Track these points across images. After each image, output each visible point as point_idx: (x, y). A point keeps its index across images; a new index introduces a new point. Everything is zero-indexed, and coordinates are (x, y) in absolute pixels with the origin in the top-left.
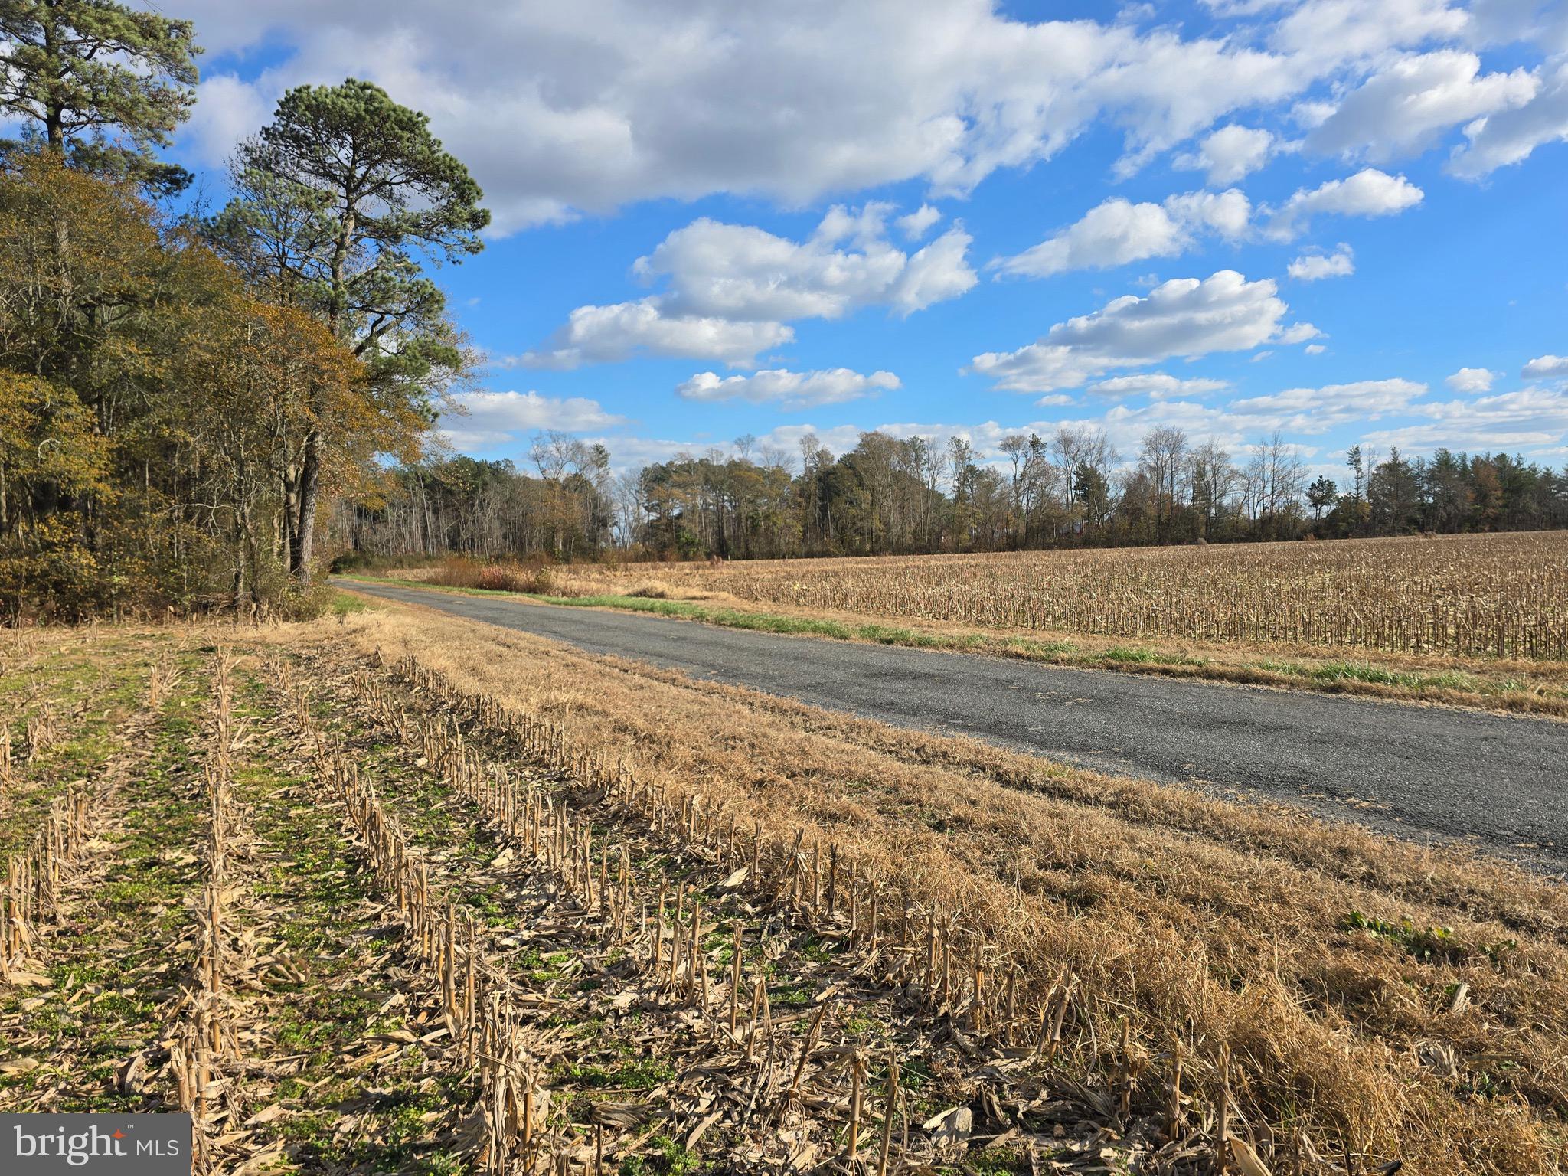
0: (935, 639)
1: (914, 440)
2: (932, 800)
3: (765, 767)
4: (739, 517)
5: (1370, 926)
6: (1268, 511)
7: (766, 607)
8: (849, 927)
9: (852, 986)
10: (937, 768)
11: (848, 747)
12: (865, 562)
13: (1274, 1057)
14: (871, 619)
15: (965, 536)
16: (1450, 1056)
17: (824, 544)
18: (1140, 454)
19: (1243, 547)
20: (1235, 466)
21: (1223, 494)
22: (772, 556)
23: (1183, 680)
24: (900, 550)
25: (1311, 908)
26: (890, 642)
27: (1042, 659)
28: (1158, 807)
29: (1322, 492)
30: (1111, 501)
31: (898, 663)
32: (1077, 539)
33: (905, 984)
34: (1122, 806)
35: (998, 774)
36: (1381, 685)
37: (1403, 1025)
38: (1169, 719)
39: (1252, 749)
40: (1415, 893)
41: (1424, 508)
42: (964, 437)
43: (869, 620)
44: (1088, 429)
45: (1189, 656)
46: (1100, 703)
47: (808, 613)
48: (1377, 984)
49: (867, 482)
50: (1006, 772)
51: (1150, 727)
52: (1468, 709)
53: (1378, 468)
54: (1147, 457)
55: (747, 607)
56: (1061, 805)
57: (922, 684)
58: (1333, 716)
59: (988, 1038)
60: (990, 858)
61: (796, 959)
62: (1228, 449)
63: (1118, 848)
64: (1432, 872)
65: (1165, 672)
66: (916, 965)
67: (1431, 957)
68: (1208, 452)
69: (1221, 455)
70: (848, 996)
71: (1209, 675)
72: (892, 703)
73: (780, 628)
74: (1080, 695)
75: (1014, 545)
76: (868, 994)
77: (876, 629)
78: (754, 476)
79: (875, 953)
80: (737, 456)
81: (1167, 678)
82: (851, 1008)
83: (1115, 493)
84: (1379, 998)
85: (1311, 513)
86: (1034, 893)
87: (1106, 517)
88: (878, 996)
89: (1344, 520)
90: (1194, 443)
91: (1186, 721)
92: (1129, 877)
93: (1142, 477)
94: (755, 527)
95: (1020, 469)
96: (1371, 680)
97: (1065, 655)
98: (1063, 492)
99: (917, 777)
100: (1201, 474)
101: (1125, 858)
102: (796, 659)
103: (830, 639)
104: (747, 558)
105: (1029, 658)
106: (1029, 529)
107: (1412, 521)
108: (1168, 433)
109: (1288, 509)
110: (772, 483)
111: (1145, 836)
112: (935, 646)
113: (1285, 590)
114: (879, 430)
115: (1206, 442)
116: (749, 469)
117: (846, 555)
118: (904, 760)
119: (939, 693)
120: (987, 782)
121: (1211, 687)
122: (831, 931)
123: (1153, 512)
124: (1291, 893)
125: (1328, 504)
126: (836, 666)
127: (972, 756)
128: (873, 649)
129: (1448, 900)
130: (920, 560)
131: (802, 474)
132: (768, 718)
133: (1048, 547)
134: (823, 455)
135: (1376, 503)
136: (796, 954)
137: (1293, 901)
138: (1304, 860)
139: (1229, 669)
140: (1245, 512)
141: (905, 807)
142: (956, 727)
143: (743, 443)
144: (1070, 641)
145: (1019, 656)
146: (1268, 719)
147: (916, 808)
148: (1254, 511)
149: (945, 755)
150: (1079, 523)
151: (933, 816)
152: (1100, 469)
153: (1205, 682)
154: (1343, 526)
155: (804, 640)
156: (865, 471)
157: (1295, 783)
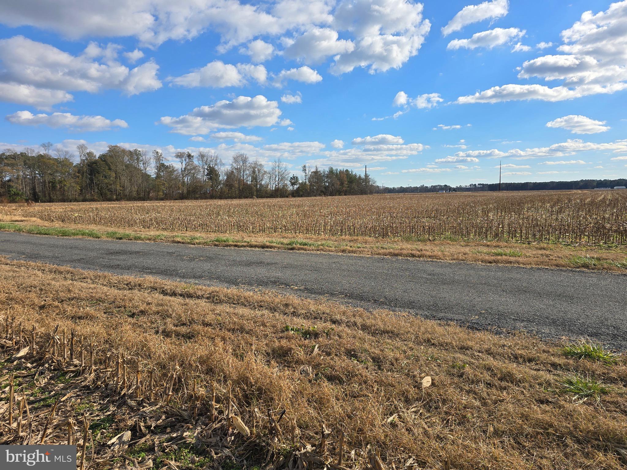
0: (143, 237)
1: (136, 150)
2: (131, 305)
3: (47, 299)
4: (45, 181)
5: (292, 330)
6: (277, 187)
7: (57, 225)
8: (81, 366)
9: (81, 391)
10: (136, 291)
11: (92, 286)
12: (113, 204)
13: (251, 383)
14: (112, 229)
15: (161, 193)
16: (310, 369)
17: (92, 195)
18: (231, 163)
19: (268, 200)
20: (265, 170)
21: (262, 180)
22: (63, 200)
23: (242, 248)
24: (130, 198)
25: (274, 326)
26: (121, 239)
27: (189, 243)
28: (225, 297)
29: (294, 181)
30: (221, 181)
31: (124, 247)
32: (208, 196)
33: (107, 385)
34: (213, 298)
35: (163, 291)
36: (306, 247)
37: (297, 362)
38: (235, 263)
39: (262, 272)
40: (307, 316)
41: (326, 188)
42: (160, 151)
43: (111, 230)
44: (211, 152)
45: (245, 240)
46: (210, 259)
47: (79, 226)
48: (290, 349)
49: (113, 167)
50: (166, 290)
51: (227, 267)
52: (331, 253)
53: (312, 173)
54: (234, 164)
55: (47, 225)
56: (187, 300)
57: (134, 256)
58: (290, 258)
59: (142, 400)
60: (153, 326)
61: (53, 384)
62: (263, 163)
63: (208, 314)
64: (312, 308)
65: (236, 246)
66: (113, 375)
67: (309, 337)
68: (256, 164)
69: (261, 165)
70: (78, 396)
71: (251, 246)
72: (118, 265)
73: (64, 234)
74: (202, 256)
75: (182, 197)
76: (88, 393)
77: (115, 233)
78: (52, 162)
79: (93, 375)
80: (42, 152)
81: (237, 248)
82: (79, 400)
83: (222, 177)
84: (291, 354)
85: (291, 188)
86: (171, 337)
87: (219, 187)
88: (93, 393)
89: (301, 191)
90: (251, 160)
91: (241, 263)
92: (210, 325)
93: (233, 172)
94: (54, 187)
95: (184, 166)
96: (303, 245)
97: (198, 241)
98: (202, 176)
99: (125, 296)
100: (254, 172)
101: (209, 318)
102: (71, 248)
103: (91, 238)
104: (50, 202)
105: (183, 243)
106: (188, 192)
107: (322, 191)
108: (242, 155)
109: (284, 186)
110: (63, 166)
111: (219, 308)
112: (142, 240)
113: (281, 215)
114: (118, 145)
115: (255, 160)
116: (50, 159)
117: (104, 201)
118: (120, 289)
119: (141, 259)
120: (157, 295)
121: (251, 251)
122: (72, 368)
123: (237, 186)
124: (267, 322)
125: (296, 185)
126: (92, 250)
127: (152, 285)
128: (112, 242)
129: (316, 317)
130: (139, 204)
131: (79, 162)
132: (52, 276)
133: (196, 199)
134: (90, 154)
135: (311, 185)
136: (53, 382)
137: (268, 324)
138: (273, 309)
139: (258, 243)
140: (269, 187)
141: (117, 309)
142: (147, 273)
143: (46, 146)
144: (201, 236)
145: (179, 242)
146: (269, 261)
147: (123, 309)
148: (272, 186)
149: (140, 285)
150: (209, 190)
151: (130, 311)
152: (216, 168)
153: (249, 249)
154: (301, 193)
155: (77, 239)
156: (111, 163)
157: (276, 283)
